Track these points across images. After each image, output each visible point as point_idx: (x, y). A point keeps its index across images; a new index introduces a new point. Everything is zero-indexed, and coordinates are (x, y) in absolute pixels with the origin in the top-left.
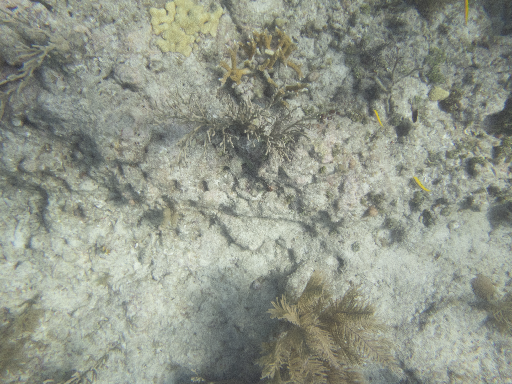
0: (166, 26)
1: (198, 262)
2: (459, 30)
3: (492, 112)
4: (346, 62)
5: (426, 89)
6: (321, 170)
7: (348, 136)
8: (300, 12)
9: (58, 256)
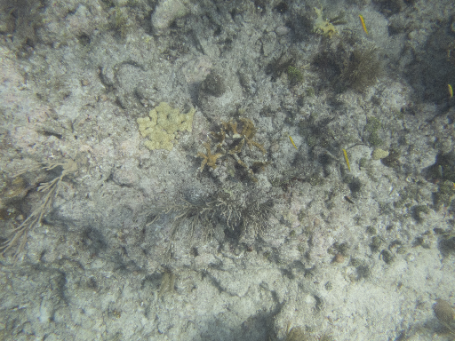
0: (151, 130)
1: (195, 312)
2: (389, 102)
3: (426, 166)
4: (300, 133)
5: (369, 151)
6: (292, 233)
7: (310, 200)
8: (257, 100)
9: (78, 325)
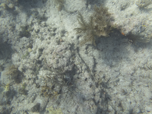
5: (31, 53)
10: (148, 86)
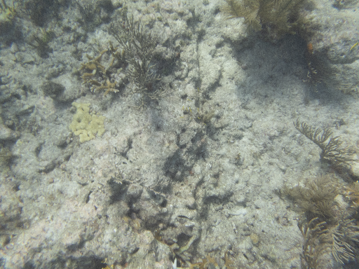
0: (89, 133)
1: (235, 101)
6: (160, 20)
9: (247, 184)
10: (284, 171)
